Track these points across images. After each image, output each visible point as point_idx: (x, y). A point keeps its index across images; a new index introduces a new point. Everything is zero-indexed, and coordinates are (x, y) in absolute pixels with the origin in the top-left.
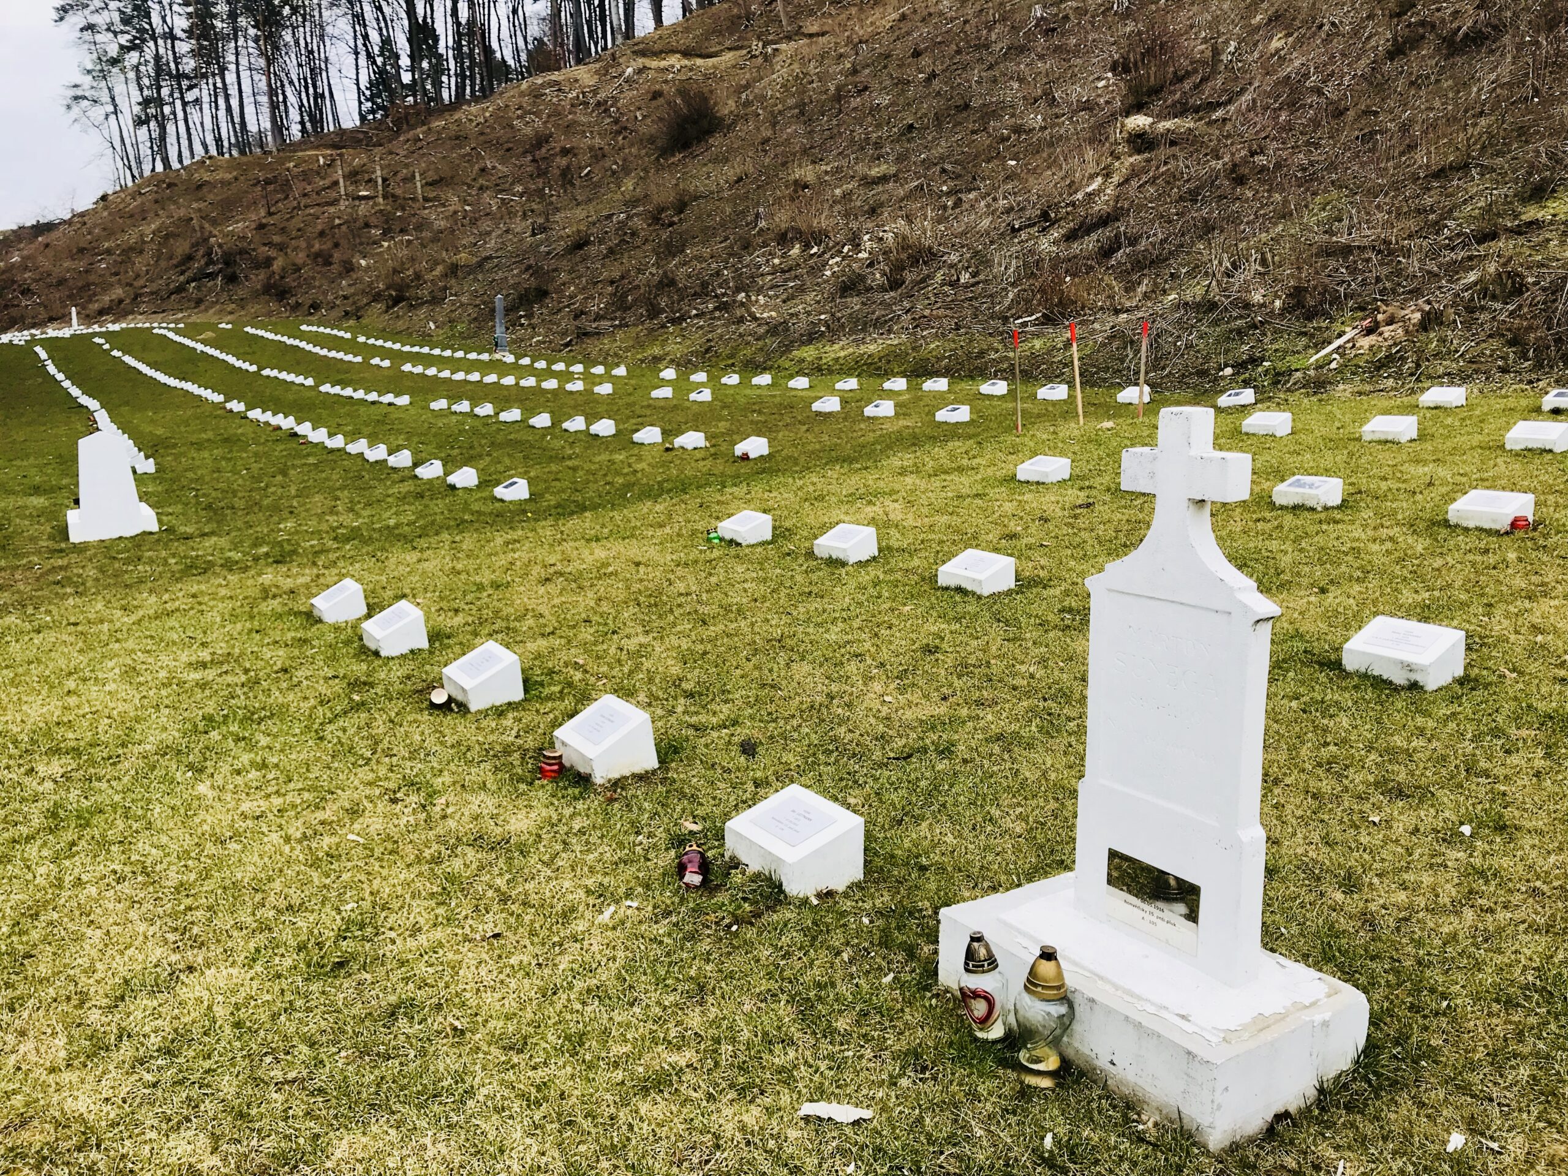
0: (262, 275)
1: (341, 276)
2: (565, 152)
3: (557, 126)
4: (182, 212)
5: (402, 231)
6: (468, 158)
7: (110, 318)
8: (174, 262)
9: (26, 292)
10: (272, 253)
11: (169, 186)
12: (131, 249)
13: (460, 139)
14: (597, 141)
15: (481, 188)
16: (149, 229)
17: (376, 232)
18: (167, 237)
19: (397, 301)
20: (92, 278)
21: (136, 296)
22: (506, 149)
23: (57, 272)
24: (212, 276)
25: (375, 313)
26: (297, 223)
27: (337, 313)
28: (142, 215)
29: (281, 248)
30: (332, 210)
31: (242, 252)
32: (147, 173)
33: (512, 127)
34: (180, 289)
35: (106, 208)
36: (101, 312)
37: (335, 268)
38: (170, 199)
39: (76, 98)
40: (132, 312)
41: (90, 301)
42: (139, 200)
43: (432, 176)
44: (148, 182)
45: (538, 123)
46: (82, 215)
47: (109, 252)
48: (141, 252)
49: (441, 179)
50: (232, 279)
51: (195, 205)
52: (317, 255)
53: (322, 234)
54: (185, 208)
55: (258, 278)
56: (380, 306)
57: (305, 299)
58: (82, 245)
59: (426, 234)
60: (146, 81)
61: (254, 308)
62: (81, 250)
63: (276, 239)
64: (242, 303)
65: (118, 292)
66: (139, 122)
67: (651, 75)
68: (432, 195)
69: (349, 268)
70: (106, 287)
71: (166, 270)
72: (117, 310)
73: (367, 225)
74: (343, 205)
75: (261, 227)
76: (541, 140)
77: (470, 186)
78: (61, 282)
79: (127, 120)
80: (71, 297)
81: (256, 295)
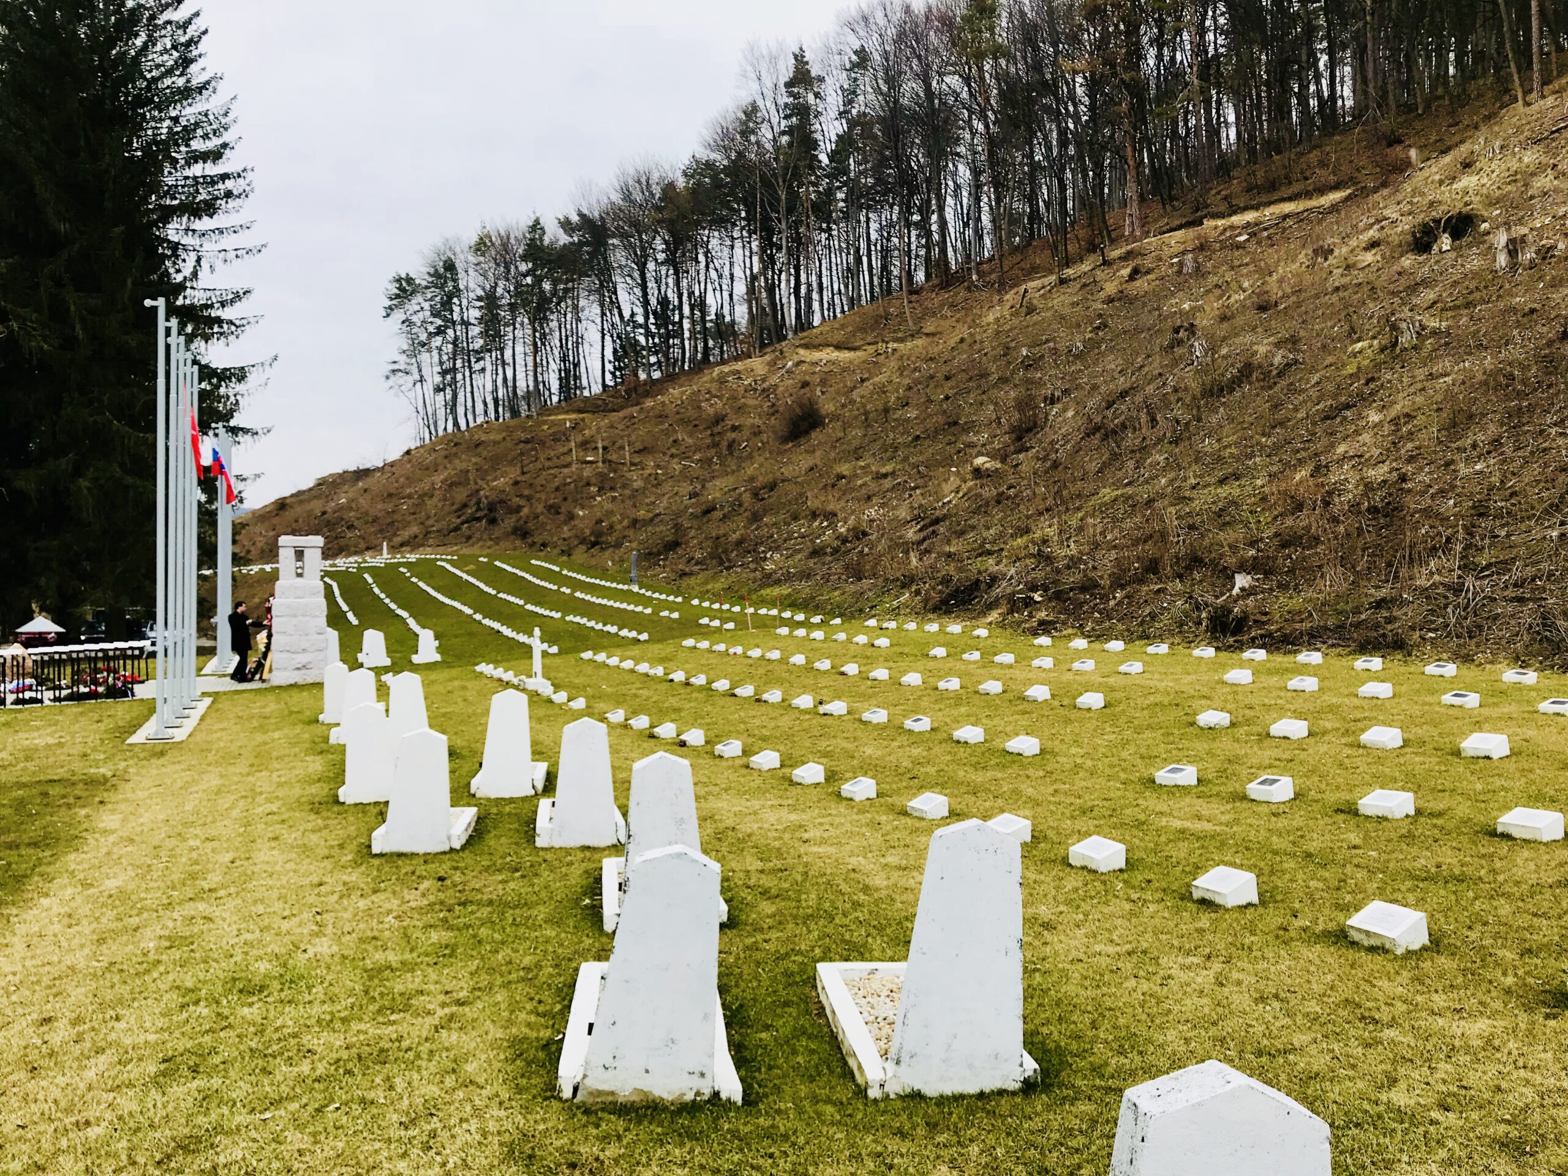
0: (514, 518)
1: (565, 523)
2: (734, 428)
3: (732, 408)
4: (464, 466)
5: (612, 489)
6: (666, 433)
7: (408, 548)
8: (455, 507)
9: (351, 527)
10: (522, 502)
11: (456, 445)
12: (425, 494)
13: (662, 417)
14: (757, 421)
15: (672, 456)
16: (438, 478)
17: (594, 489)
18: (451, 485)
19: (594, 545)
20: (397, 517)
21: (428, 533)
22: (693, 425)
23: (373, 512)
24: (478, 519)
25: (580, 555)
26: (540, 480)
27: (557, 551)
28: (435, 468)
29: (529, 498)
30: (566, 471)
31: (502, 502)
32: (441, 433)
33: (699, 407)
34: (457, 529)
35: (410, 461)
36: (402, 545)
37: (562, 517)
38: (455, 454)
39: (394, 371)
40: (423, 545)
41: (395, 535)
42: (434, 455)
43: (638, 446)
44: (440, 441)
45: (720, 404)
46: (392, 465)
47: (410, 497)
48: (432, 496)
49: (645, 448)
50: (493, 521)
51: (474, 460)
52: (551, 507)
53: (557, 489)
54: (466, 462)
55: (509, 523)
56: (584, 547)
57: (538, 539)
58: (393, 491)
59: (627, 492)
60: (445, 358)
61: (504, 544)
62: (390, 495)
63: (526, 492)
64: (497, 541)
65: (415, 529)
66: (438, 389)
67: (804, 367)
68: (637, 460)
69: (571, 517)
70: (407, 525)
71: (449, 513)
72: (412, 544)
73: (588, 484)
74: (574, 467)
75: (516, 483)
76: (719, 419)
77: (664, 454)
78: (375, 520)
79: (429, 388)
80: (381, 531)
81: (508, 535)
